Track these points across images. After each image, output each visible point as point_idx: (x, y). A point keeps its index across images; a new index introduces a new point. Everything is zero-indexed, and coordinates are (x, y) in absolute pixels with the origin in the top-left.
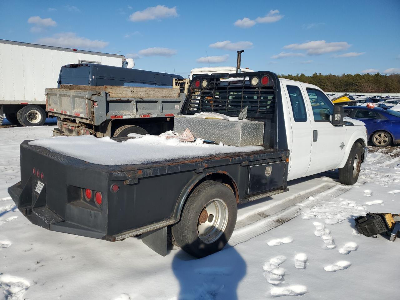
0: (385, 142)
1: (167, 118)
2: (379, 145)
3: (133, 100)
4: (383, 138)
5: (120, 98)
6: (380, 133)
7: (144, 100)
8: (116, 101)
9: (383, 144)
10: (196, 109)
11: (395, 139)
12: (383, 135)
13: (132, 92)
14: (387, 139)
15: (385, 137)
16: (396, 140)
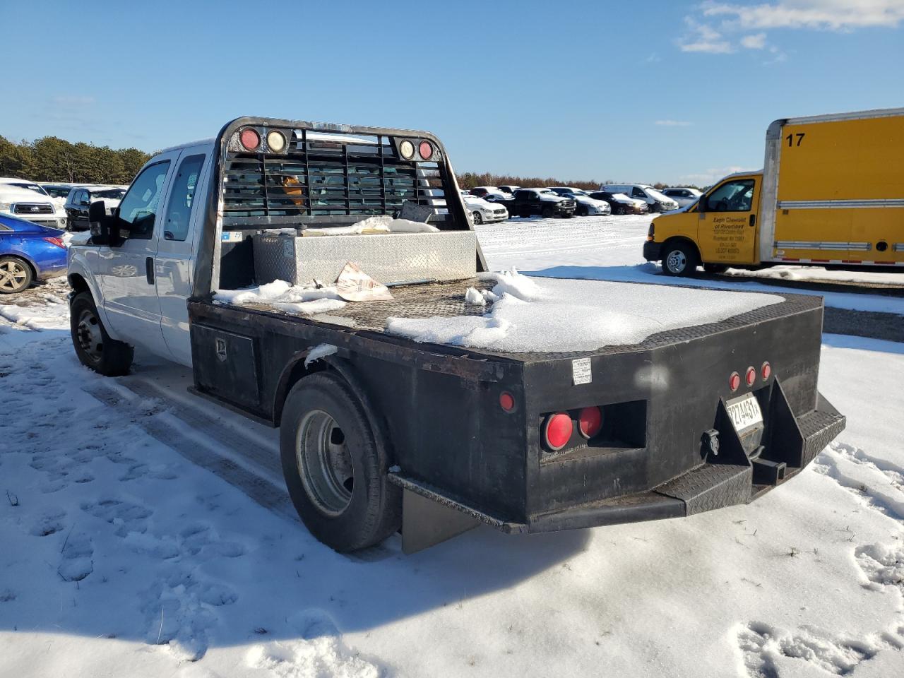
0: (19, 280)
2: (9, 289)
4: (13, 273)
6: (5, 263)
9: (17, 286)
11: (41, 271)
12: (12, 265)
14: (23, 274)
15: (17, 270)
16: (43, 274)
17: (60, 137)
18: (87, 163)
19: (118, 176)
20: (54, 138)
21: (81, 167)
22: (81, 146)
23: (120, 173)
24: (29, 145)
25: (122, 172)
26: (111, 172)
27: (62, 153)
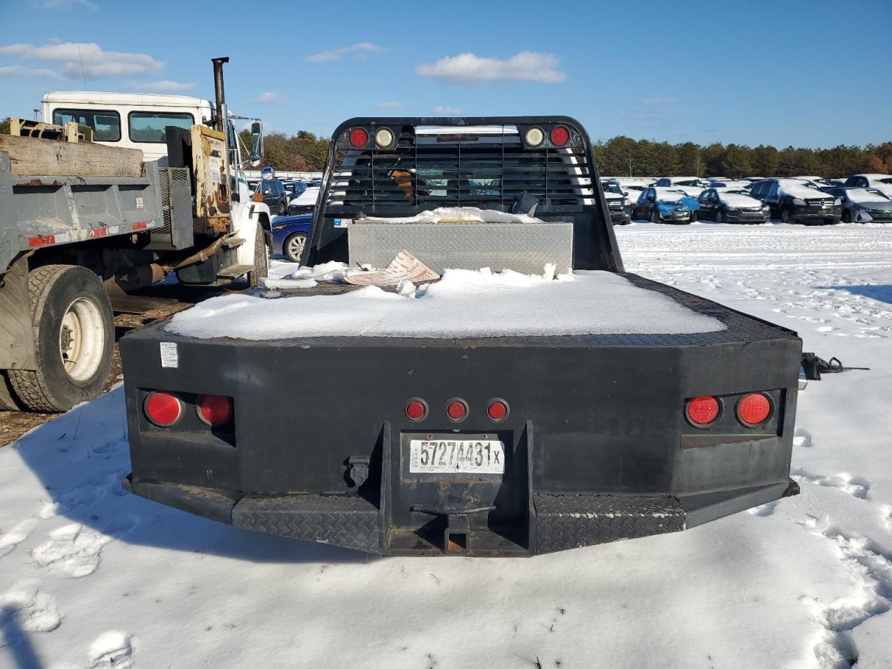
1: (131, 235)
3: (65, 184)
5: (37, 178)
7: (88, 183)
8: (30, 186)
10: (342, 203)
13: (58, 156)
17: (628, 136)
18: (646, 159)
19: (672, 170)
20: (623, 137)
21: (641, 163)
22: (644, 142)
23: (674, 166)
24: (602, 145)
25: (675, 166)
26: (666, 166)
27: (627, 151)
